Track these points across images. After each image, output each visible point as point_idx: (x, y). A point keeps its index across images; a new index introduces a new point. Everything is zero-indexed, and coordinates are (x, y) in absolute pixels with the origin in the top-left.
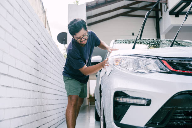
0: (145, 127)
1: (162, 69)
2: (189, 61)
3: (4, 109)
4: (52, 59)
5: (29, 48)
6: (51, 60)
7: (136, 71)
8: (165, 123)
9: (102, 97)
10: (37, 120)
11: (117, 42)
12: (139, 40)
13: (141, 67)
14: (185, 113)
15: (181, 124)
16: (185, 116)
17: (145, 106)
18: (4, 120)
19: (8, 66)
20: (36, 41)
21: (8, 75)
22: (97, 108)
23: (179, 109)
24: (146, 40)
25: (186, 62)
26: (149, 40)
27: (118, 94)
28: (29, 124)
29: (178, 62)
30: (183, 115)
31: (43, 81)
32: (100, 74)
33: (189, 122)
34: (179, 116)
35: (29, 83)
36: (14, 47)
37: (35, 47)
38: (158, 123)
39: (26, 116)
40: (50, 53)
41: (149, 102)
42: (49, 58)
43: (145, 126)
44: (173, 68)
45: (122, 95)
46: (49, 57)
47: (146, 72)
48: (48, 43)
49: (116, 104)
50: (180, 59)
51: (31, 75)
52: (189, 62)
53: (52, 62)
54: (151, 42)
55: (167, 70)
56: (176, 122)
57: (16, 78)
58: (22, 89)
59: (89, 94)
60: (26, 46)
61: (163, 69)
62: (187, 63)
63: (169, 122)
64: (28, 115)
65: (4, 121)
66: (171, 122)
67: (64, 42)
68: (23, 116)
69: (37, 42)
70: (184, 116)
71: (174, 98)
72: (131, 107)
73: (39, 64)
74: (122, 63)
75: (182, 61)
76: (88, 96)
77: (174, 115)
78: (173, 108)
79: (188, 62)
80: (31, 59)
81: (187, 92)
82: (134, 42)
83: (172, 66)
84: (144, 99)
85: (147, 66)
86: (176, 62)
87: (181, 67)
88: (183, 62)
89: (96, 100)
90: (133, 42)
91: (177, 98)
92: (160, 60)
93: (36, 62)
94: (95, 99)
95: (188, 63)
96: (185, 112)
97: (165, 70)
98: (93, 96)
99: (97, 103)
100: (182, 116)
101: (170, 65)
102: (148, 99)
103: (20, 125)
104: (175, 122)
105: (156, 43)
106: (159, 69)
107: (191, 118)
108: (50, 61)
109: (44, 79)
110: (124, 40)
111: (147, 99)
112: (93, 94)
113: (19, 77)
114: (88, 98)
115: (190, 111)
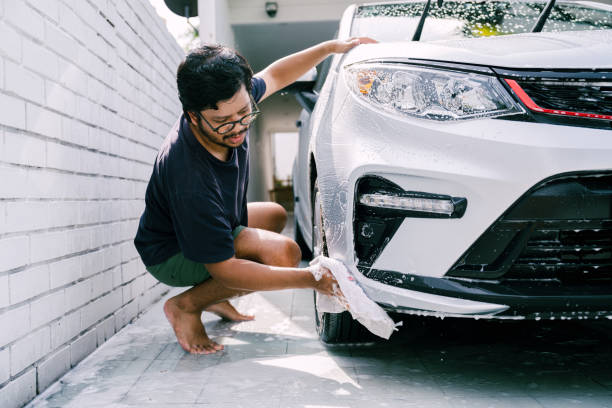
0: (448, 277)
1: (505, 107)
2: (588, 80)
3: (27, 235)
4: (154, 72)
5: (81, 40)
6: (154, 77)
7: (424, 114)
8: (505, 267)
9: (317, 190)
10: (122, 263)
11: (366, 12)
12: (437, 7)
13: (440, 100)
14: (563, 236)
15: (548, 268)
16: (563, 243)
17: (449, 220)
18: (31, 265)
19: (24, 102)
20: (101, 13)
21: (25, 131)
22: (301, 223)
23: (547, 226)
24: (458, 4)
25: (580, 84)
26: (469, 6)
27: (369, 184)
28: (102, 274)
29: (556, 83)
30: (557, 241)
31: (133, 144)
32: (309, 120)
33: (571, 261)
34: (546, 245)
35: (91, 153)
36: (36, 41)
37: (98, 34)
38: (483, 265)
39: (92, 251)
40: (147, 53)
41: (461, 207)
42: (145, 69)
43: (446, 275)
44: (539, 103)
45: (380, 188)
46: (146, 66)
47: (456, 116)
48: (140, 19)
49: (361, 212)
50: (562, 75)
51: (94, 126)
52: (590, 84)
53: (155, 82)
54: (476, 11)
55: (519, 110)
56: (536, 262)
57: (51, 139)
58: (72, 173)
59: (274, 178)
60: (71, 35)
61: (508, 105)
62: (581, 87)
63: (516, 262)
64: (97, 249)
65: (30, 270)
66: (520, 262)
67: (187, 9)
68: (82, 253)
69: (104, 17)
70: (558, 245)
71: (536, 194)
72: (408, 221)
73: (116, 91)
74: (380, 88)
75: (570, 80)
76: (270, 186)
77: (531, 242)
78: (530, 224)
79: (585, 84)
80: (91, 75)
81: (576, 177)
82: (421, 12)
83: (537, 96)
84: (446, 198)
85: (459, 96)
86: (547, 83)
87: (564, 98)
88: (570, 84)
89: (297, 199)
90: (418, 14)
91: (542, 193)
92: (498, 79)
93: (108, 86)
94: (296, 195)
95: (586, 87)
96: (564, 233)
97: (514, 110)
98: (285, 184)
99: (303, 208)
100: (554, 244)
101: (530, 95)
102: (459, 199)
103: (76, 279)
104: (532, 261)
105: (492, 14)
106: (495, 107)
107: (578, 250)
108: (148, 80)
109: (135, 139)
110: (386, 6)
111: (456, 199)
112: (285, 178)
113: (60, 138)
114: (271, 192)
115: (577, 231)
